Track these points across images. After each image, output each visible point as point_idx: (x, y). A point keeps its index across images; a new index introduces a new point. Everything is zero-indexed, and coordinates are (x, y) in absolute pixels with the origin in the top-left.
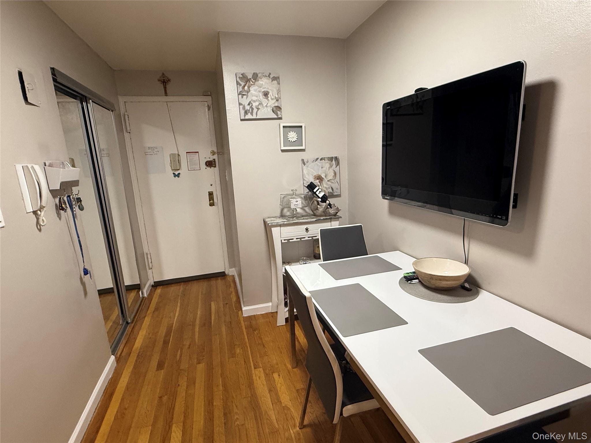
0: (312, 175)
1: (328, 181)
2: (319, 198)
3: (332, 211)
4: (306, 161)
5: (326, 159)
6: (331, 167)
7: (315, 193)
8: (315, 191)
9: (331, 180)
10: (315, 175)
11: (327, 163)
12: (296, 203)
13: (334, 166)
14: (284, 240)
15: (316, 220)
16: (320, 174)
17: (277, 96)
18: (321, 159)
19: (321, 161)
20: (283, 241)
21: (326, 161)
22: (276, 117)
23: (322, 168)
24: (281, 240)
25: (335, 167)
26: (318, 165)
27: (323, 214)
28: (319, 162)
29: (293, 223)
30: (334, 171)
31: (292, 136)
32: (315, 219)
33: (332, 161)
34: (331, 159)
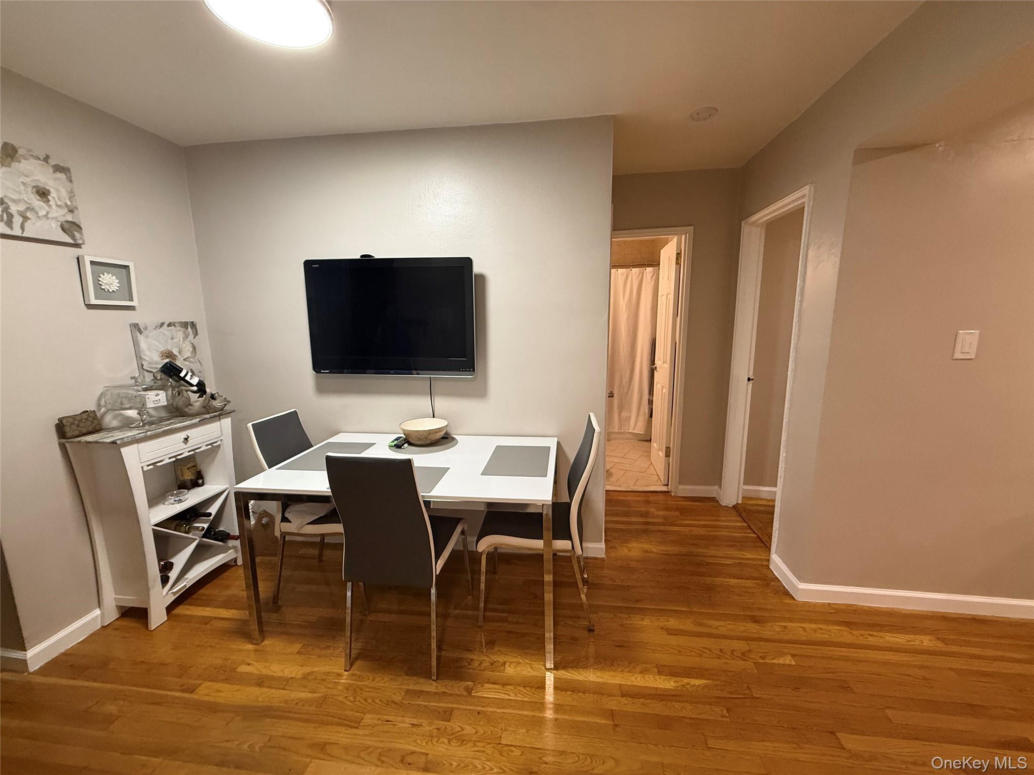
0: (157, 351)
1: (184, 360)
2: (192, 385)
3: (217, 404)
4: (143, 326)
5: (177, 325)
6: (187, 337)
7: (183, 379)
8: (182, 375)
9: (188, 357)
10: (161, 350)
11: (180, 330)
12: (157, 398)
13: (191, 336)
14: (148, 466)
15: (199, 421)
16: (169, 348)
17: (69, 203)
18: (169, 325)
19: (170, 328)
20: (146, 468)
21: (179, 328)
22: (71, 241)
23: (172, 339)
24: (142, 467)
25: (193, 337)
26: (164, 335)
27: (203, 410)
28: (166, 330)
29: (164, 431)
30: (192, 344)
31: (110, 281)
33: (187, 328)
34: (185, 325)
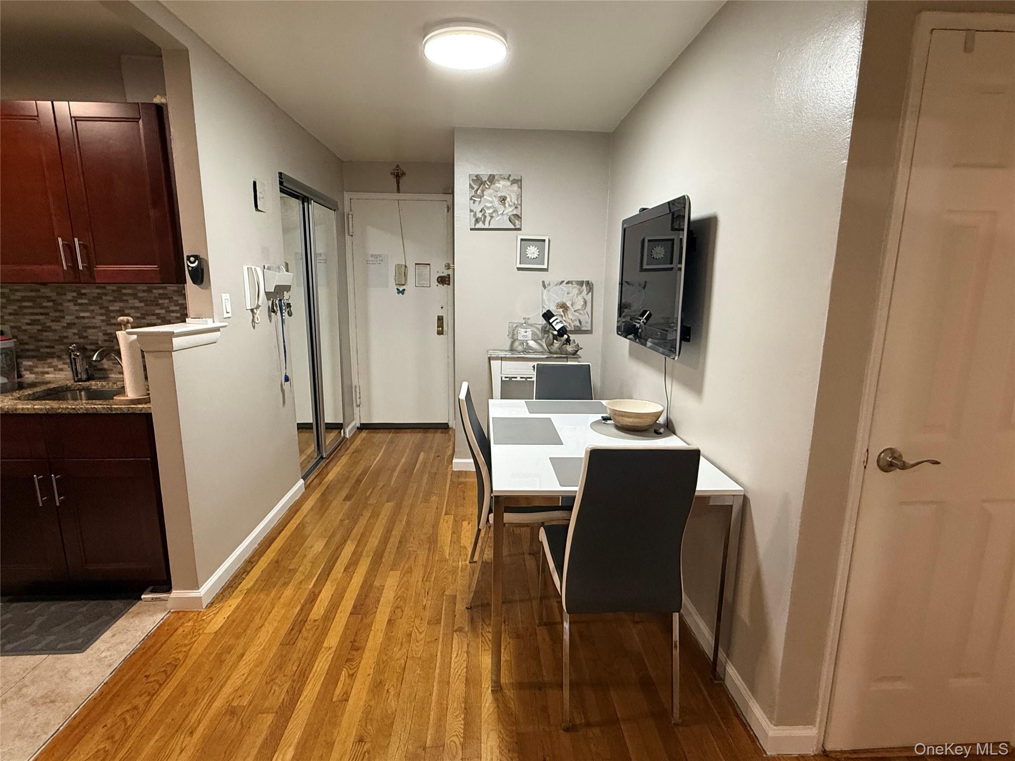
0: (554, 302)
1: (575, 311)
2: (555, 330)
3: (570, 348)
4: (548, 283)
5: (574, 283)
6: (581, 294)
7: (551, 324)
8: (551, 321)
9: (579, 310)
10: (558, 301)
11: (575, 287)
12: (525, 334)
13: (585, 292)
14: (506, 377)
15: (547, 358)
16: (564, 301)
17: (516, 202)
18: (568, 283)
19: (568, 285)
20: (504, 379)
21: (574, 286)
22: (513, 227)
23: (568, 294)
24: (502, 377)
25: (586, 293)
26: (562, 290)
27: (558, 350)
28: (565, 287)
29: (518, 357)
30: (584, 299)
31: (532, 251)
32: (546, 356)
33: (582, 286)
34: (581, 283)
